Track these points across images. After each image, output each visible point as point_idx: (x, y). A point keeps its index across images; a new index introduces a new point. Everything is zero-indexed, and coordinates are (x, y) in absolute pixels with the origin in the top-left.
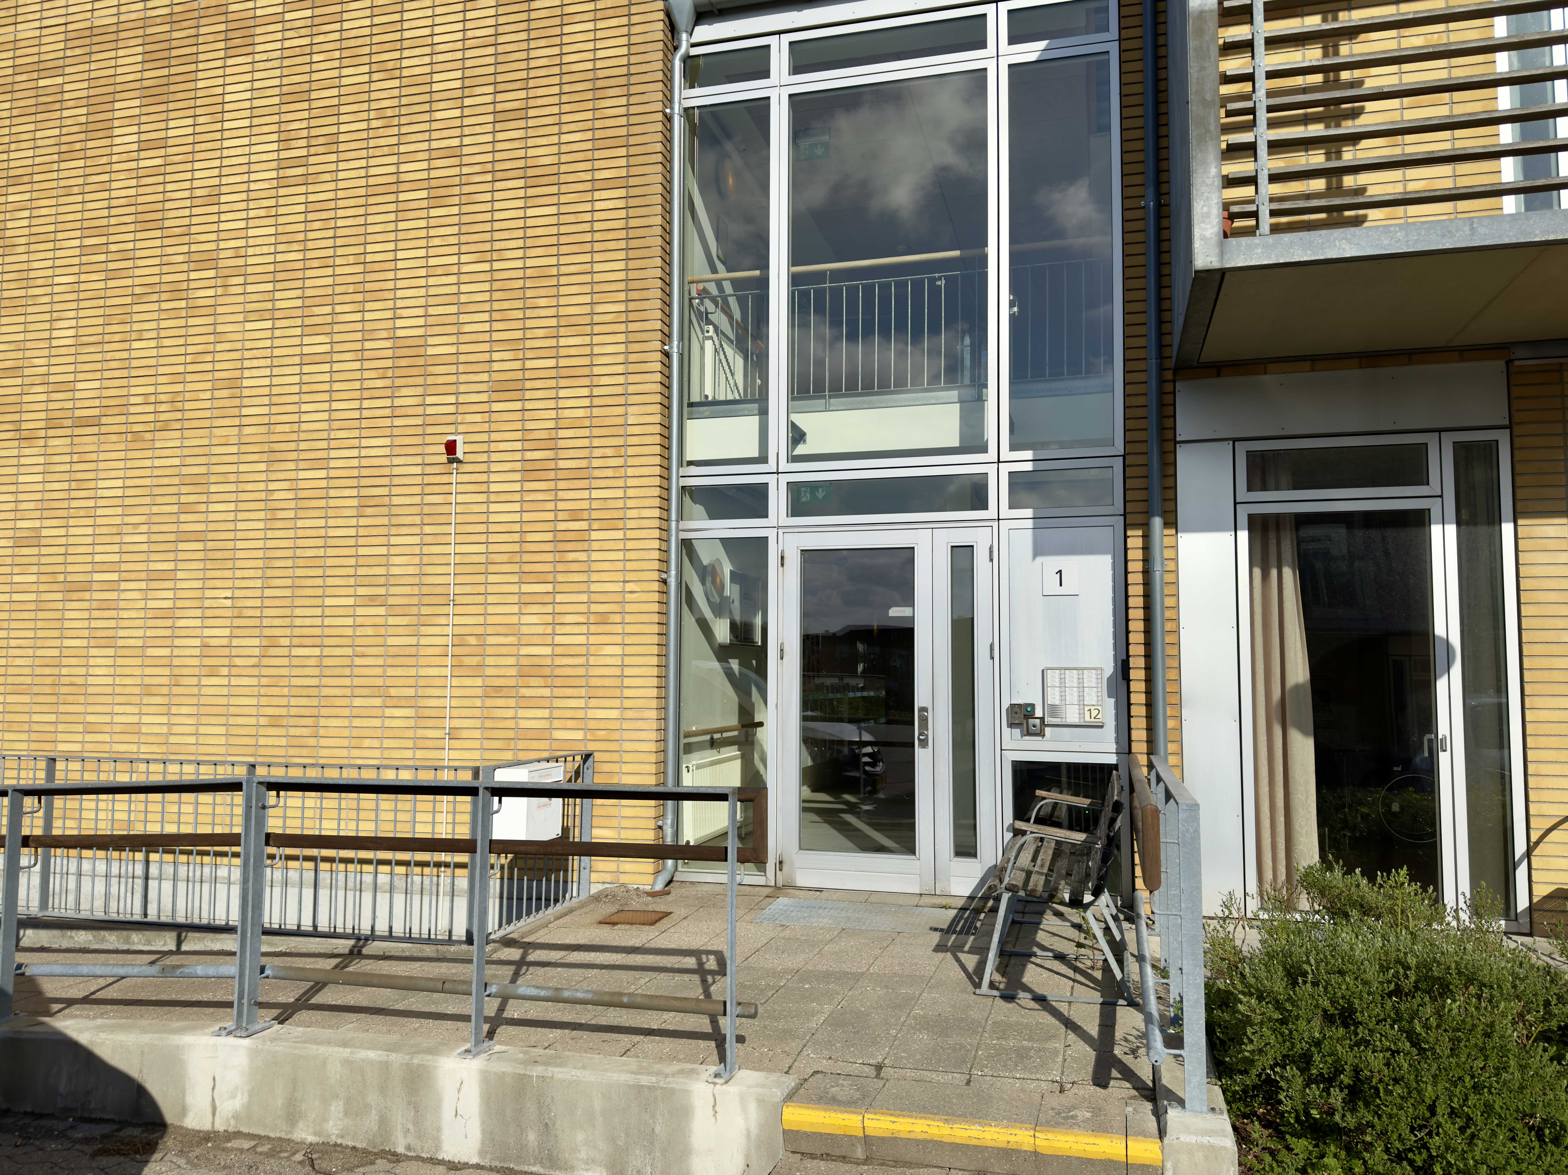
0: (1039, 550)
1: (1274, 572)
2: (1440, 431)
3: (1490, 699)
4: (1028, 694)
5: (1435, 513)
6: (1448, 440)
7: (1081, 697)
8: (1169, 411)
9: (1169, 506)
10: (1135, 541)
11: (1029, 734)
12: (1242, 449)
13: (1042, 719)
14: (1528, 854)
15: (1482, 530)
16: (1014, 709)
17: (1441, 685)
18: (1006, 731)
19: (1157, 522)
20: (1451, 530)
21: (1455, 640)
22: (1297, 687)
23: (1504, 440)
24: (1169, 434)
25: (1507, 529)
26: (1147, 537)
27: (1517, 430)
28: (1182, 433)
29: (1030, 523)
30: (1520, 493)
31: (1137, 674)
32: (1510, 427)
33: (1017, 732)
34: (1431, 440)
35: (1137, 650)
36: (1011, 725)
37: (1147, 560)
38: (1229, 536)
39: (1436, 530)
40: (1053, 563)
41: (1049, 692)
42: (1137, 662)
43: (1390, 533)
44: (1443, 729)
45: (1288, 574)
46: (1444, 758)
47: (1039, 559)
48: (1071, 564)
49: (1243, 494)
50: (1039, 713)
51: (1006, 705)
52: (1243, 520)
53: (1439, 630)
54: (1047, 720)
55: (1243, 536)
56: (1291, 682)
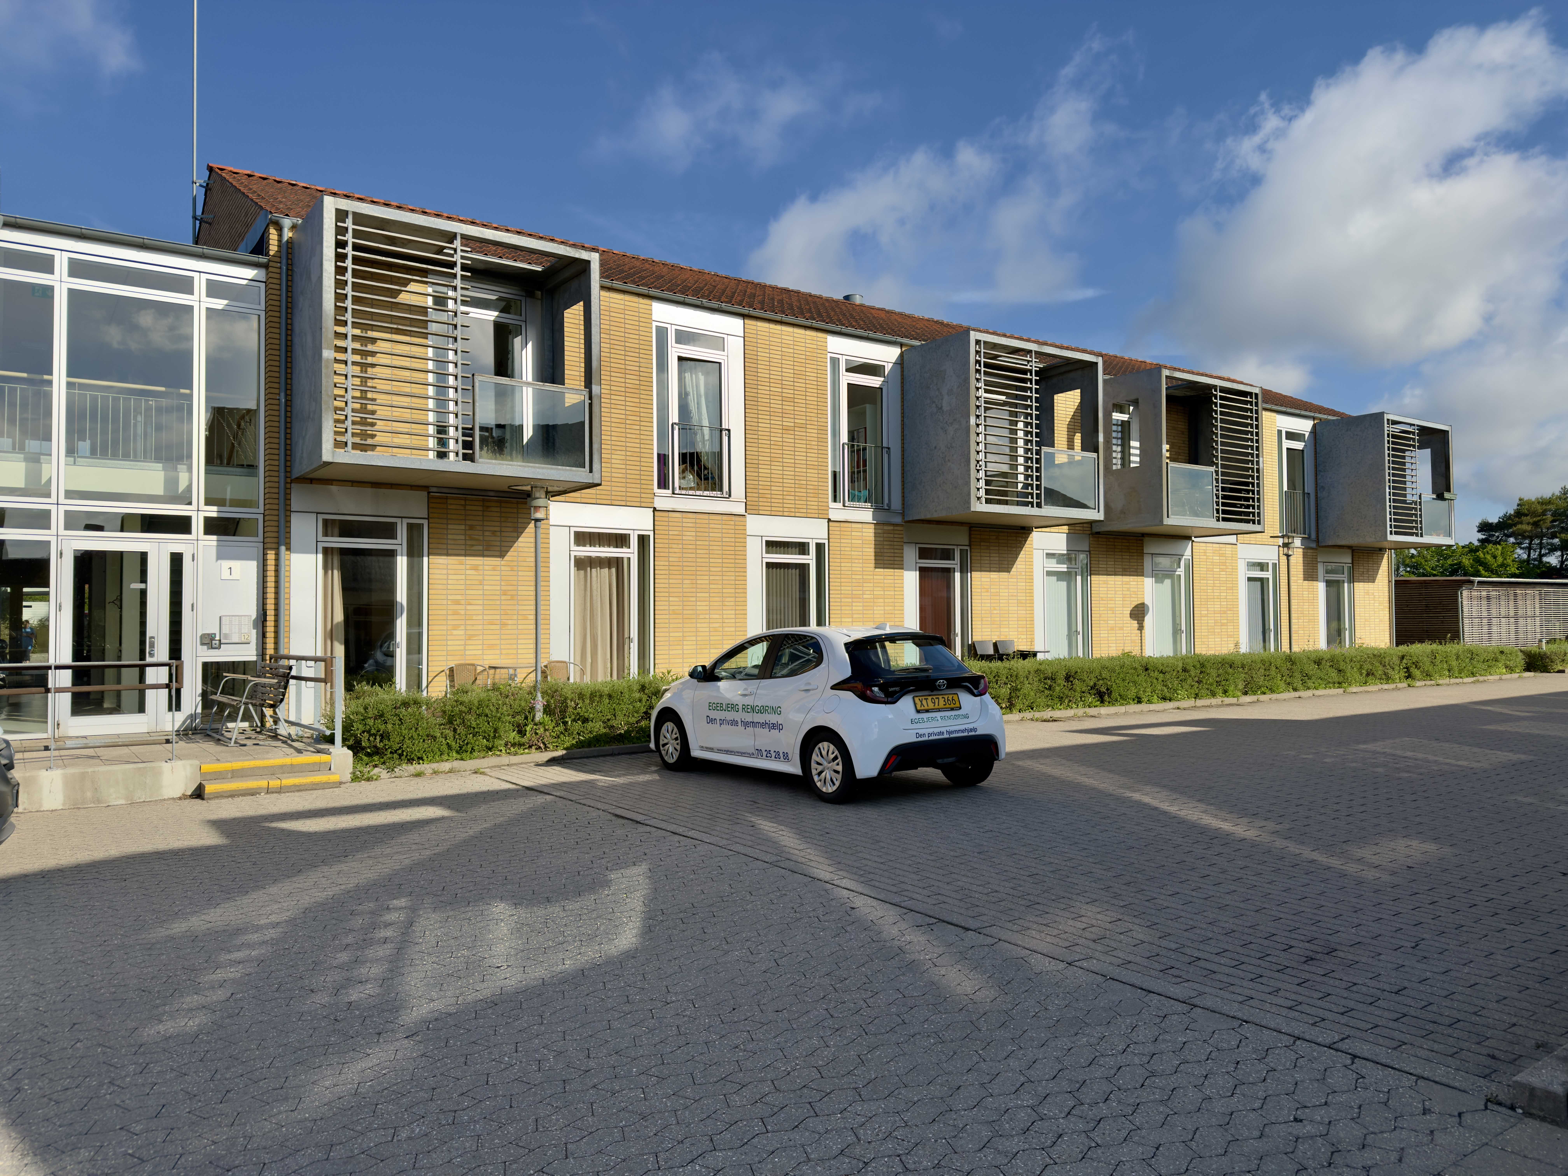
0: (220, 556)
1: (330, 572)
2: (402, 517)
3: (416, 630)
4: (213, 629)
5: (399, 552)
6: (405, 521)
7: (240, 629)
8: (288, 497)
9: (287, 540)
10: (271, 555)
11: (212, 648)
12: (321, 517)
13: (220, 640)
14: (427, 687)
15: (416, 559)
16: (203, 636)
17: (398, 622)
18: (200, 647)
19: (283, 548)
20: (405, 558)
21: (405, 603)
22: (338, 624)
23: (425, 522)
24: (288, 508)
25: (425, 559)
26: (277, 555)
27: (431, 520)
28: (294, 506)
29: (215, 543)
30: (431, 546)
31: (270, 618)
32: (428, 519)
33: (205, 647)
34: (398, 521)
35: (270, 607)
36: (202, 644)
37: (277, 566)
38: (314, 556)
39: (399, 558)
40: (226, 564)
41: (223, 627)
42: (271, 613)
43: (381, 559)
44: (398, 639)
45: (336, 572)
46: (398, 651)
47: (219, 562)
48: (236, 565)
49: (320, 538)
50: (218, 638)
51: (199, 634)
52: (320, 549)
53: (399, 599)
54: (222, 641)
55: (320, 556)
56: (335, 621)
